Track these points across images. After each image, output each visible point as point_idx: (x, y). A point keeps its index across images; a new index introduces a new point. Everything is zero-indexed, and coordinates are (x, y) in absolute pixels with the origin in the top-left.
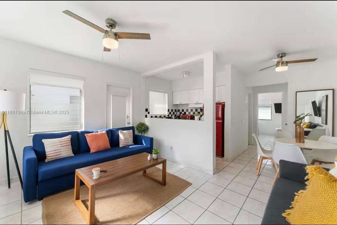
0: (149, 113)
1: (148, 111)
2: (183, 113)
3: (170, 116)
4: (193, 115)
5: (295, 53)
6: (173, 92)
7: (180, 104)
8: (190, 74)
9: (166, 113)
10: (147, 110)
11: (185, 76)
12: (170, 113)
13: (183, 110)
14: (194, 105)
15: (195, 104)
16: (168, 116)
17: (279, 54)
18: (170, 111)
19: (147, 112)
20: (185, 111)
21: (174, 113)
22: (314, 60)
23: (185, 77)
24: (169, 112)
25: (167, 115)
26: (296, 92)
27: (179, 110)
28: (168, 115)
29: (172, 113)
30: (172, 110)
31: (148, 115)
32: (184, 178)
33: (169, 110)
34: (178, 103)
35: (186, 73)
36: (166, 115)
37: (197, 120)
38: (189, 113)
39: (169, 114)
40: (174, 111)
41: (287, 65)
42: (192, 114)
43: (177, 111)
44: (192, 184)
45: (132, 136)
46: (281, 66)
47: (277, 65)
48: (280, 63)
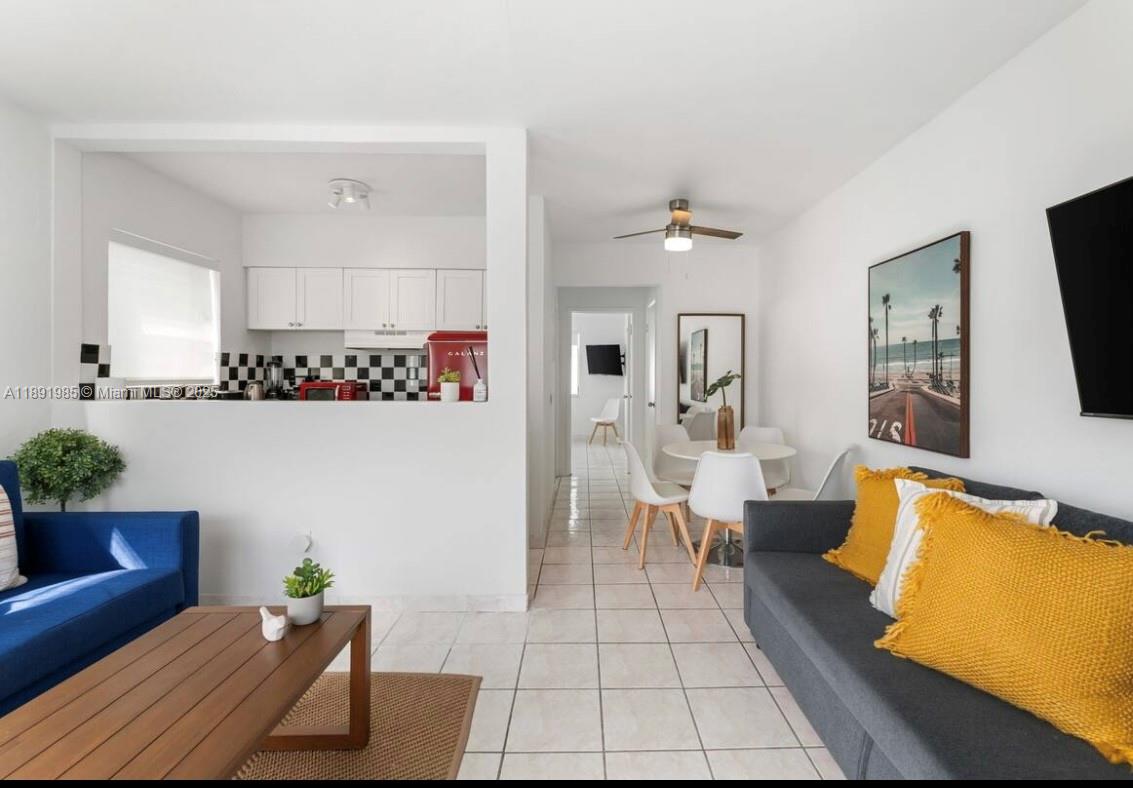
0: (104, 371)
1: (102, 360)
2: (302, 372)
3: (234, 386)
4: (359, 381)
5: (708, 207)
6: (246, 268)
7: (293, 328)
8: (370, 195)
9: (213, 374)
10: (90, 353)
11: (350, 200)
12: (233, 374)
13: (301, 361)
14: (373, 336)
15: (379, 333)
16: (221, 389)
17: (675, 201)
18: (234, 362)
19: (95, 367)
20: (314, 362)
21: (252, 374)
22: (733, 236)
23: (351, 204)
24: (227, 369)
25: (217, 382)
26: (680, 315)
27: (278, 361)
28: (224, 385)
29: (243, 373)
30: (243, 359)
31: (101, 384)
32: (431, 668)
33: (225, 360)
34: (282, 324)
35: (353, 186)
36: (211, 381)
37: (454, 401)
38: (339, 373)
39: (227, 378)
40: (252, 362)
41: (690, 237)
42: (355, 378)
43: (268, 364)
44: (480, 679)
45: (12, 528)
46: (680, 236)
47: (669, 231)
48: (678, 228)
